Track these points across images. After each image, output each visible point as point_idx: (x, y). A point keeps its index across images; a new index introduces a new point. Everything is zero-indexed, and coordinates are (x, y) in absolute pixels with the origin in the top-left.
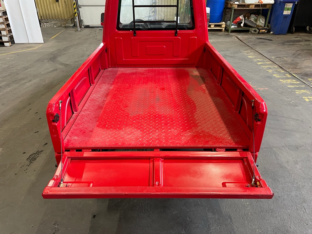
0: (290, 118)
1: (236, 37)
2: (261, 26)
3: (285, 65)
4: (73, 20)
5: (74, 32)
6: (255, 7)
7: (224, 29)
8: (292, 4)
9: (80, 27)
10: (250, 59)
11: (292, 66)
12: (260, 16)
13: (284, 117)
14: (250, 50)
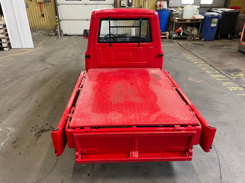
0: (220, 103)
1: (177, 43)
2: (195, 35)
3: (214, 64)
4: (55, 30)
5: (56, 39)
6: (190, 21)
7: (168, 37)
8: (217, 19)
9: (61, 36)
10: (188, 59)
11: (219, 65)
12: (194, 27)
13: (215, 102)
14: (188, 53)
